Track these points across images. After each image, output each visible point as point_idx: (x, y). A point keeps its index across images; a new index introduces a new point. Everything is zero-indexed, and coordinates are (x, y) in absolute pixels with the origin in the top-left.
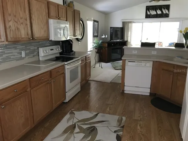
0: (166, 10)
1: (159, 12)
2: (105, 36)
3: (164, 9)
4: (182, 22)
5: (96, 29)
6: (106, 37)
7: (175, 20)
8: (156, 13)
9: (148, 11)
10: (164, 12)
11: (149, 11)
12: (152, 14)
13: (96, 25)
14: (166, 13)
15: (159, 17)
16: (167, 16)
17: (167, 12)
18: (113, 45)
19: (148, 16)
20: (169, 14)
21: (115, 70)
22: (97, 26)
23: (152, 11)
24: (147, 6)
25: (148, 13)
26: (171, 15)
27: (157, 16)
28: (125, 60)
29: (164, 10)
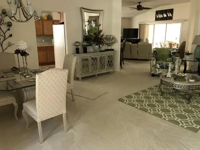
0: (170, 13)
1: (165, 16)
4: (183, 23)
7: (177, 21)
8: (162, 17)
10: (169, 16)
11: (158, 15)
14: (170, 16)
15: (164, 20)
16: (171, 18)
19: (157, 19)
23: (160, 14)
24: (156, 11)
25: (157, 17)
26: (174, 18)
27: (163, 19)
29: (168, 13)
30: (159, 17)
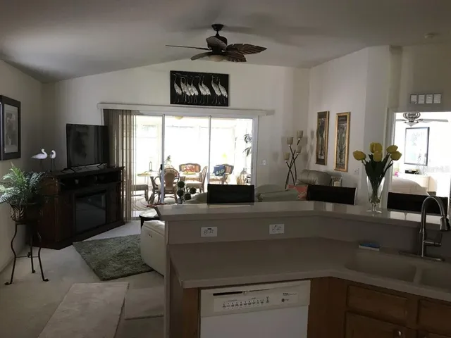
0: (221, 87)
1: (205, 91)
2: (49, 153)
3: (217, 84)
4: (259, 119)
5: (10, 128)
6: (54, 156)
7: (242, 113)
8: (197, 93)
9: (176, 85)
10: (217, 93)
11: (180, 87)
12: (188, 94)
13: (10, 115)
14: (222, 95)
16: (223, 102)
17: (224, 93)
18: (77, 181)
19: (177, 99)
20: (227, 99)
21: (104, 280)
22: (15, 117)
23: (188, 85)
25: (178, 91)
26: (233, 101)
27: (199, 101)
28: (199, 289)
29: (215, 86)
30: (184, 94)
